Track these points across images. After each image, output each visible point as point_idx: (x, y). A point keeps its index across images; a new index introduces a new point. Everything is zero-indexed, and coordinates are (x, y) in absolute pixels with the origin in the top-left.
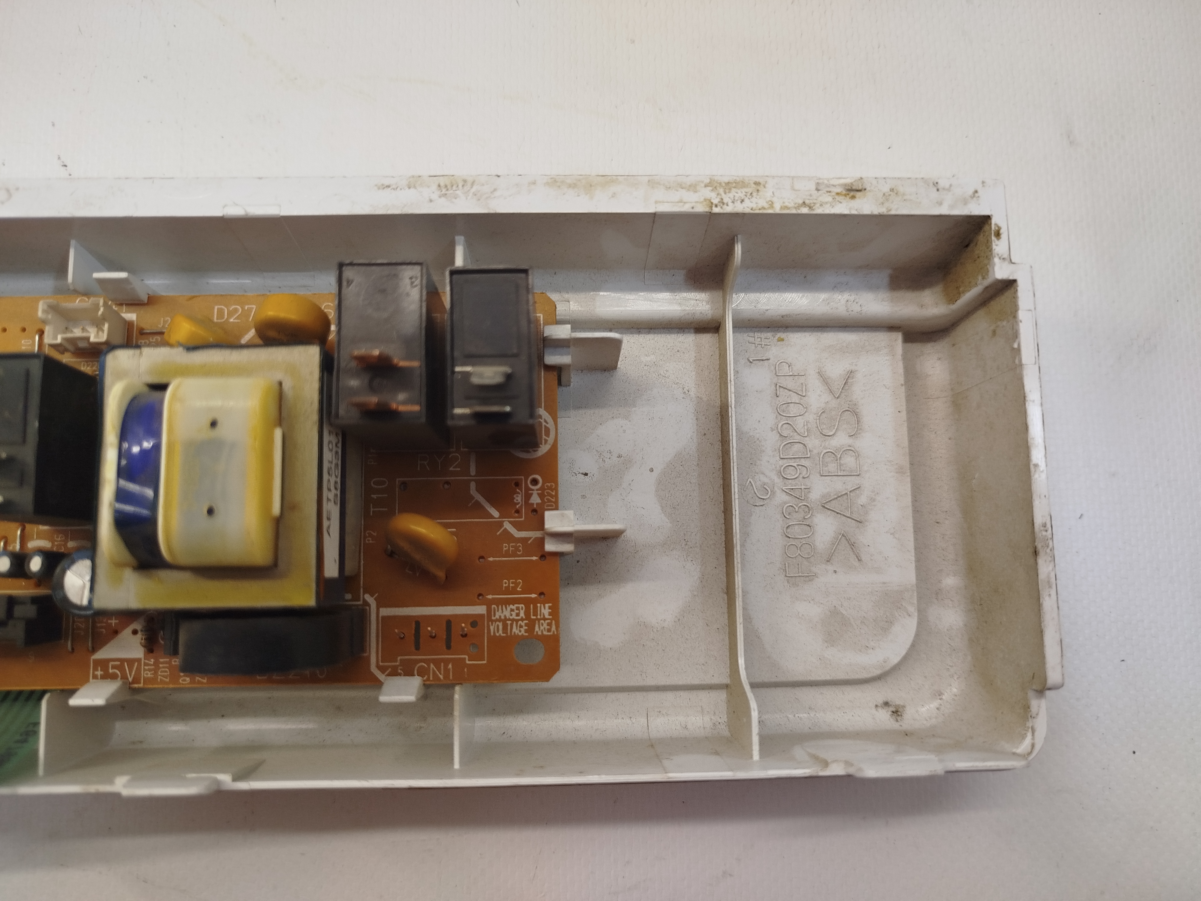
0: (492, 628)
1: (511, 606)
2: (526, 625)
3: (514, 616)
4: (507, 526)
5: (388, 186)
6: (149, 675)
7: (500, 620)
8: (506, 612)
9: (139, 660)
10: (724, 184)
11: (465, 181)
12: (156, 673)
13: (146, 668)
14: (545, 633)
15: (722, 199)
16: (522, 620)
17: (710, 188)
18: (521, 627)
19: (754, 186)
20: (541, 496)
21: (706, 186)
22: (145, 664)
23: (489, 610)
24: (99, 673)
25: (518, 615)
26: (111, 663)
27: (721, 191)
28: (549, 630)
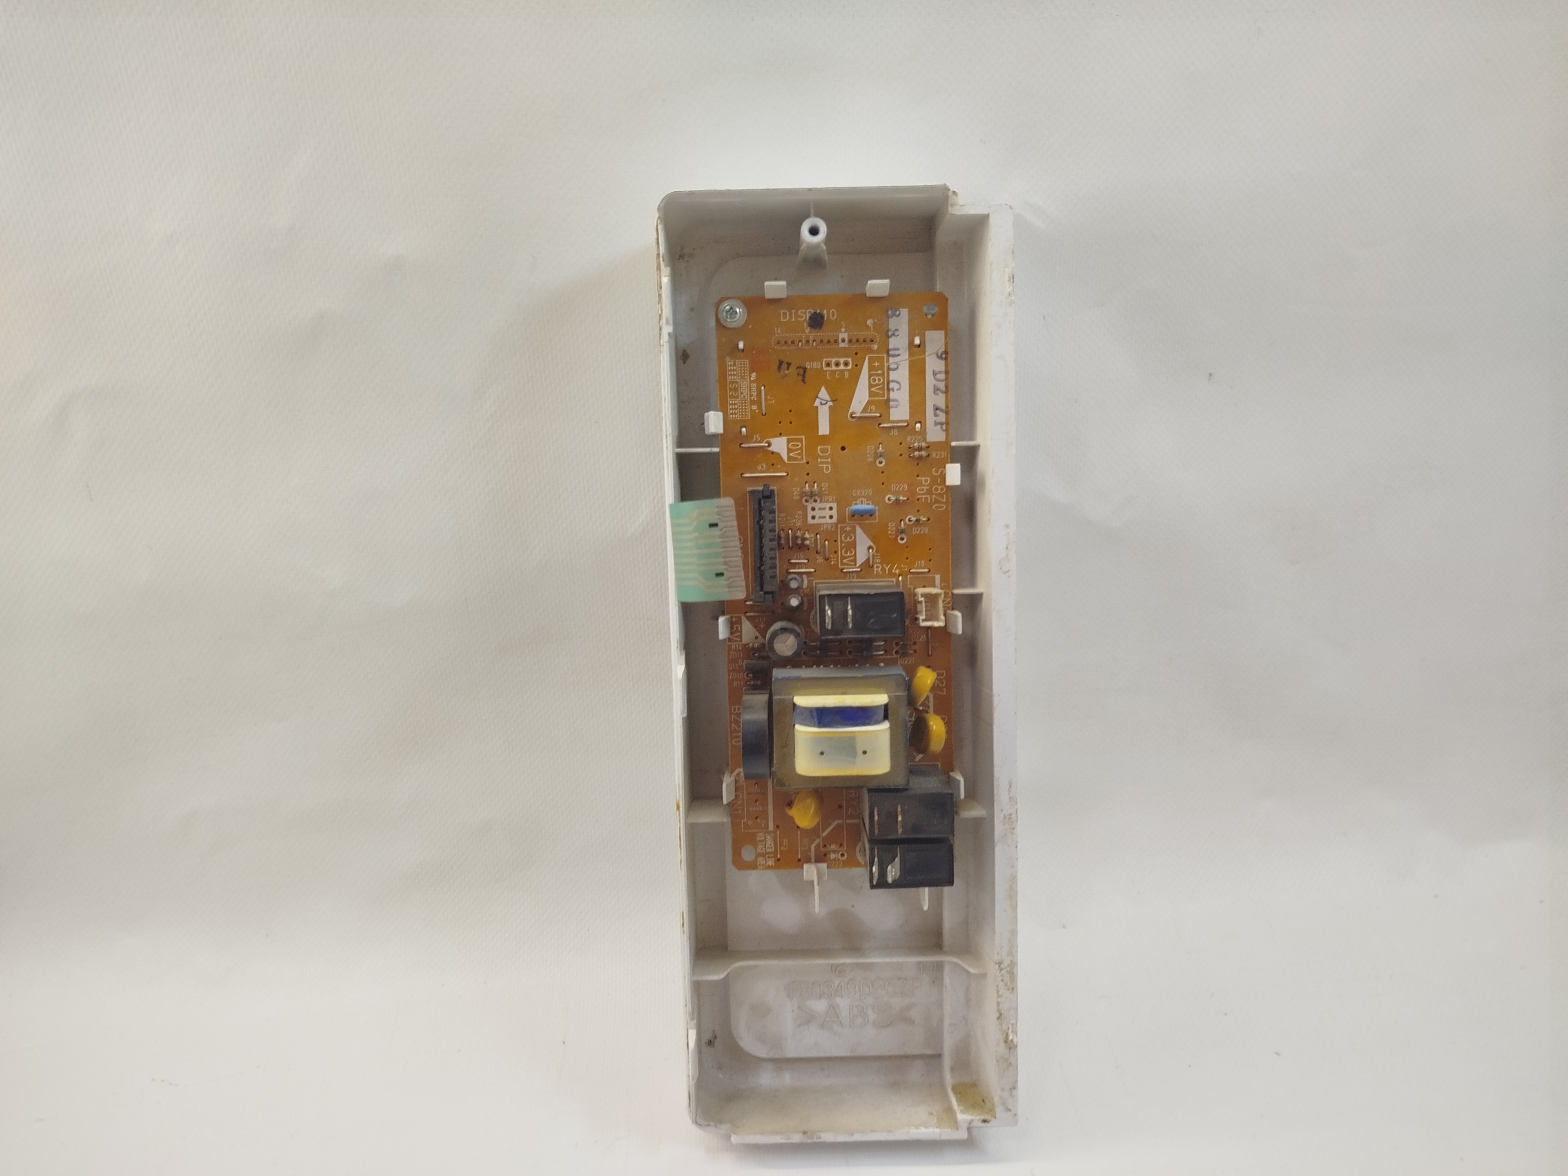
0: (761, 834)
1: (773, 844)
2: (763, 853)
3: (767, 846)
4: (817, 841)
5: (1010, 786)
6: (733, 647)
7: (765, 838)
8: (770, 841)
9: (741, 641)
10: (1012, 971)
11: (1014, 828)
12: (734, 650)
13: (737, 646)
14: (758, 863)
15: (1003, 970)
16: (766, 850)
17: (1010, 963)
18: (762, 850)
19: (1012, 986)
20: (835, 859)
21: (1011, 961)
22: (739, 645)
23: (771, 832)
24: (734, 620)
25: (768, 848)
26: (739, 626)
27: (1008, 969)
28: (760, 865)
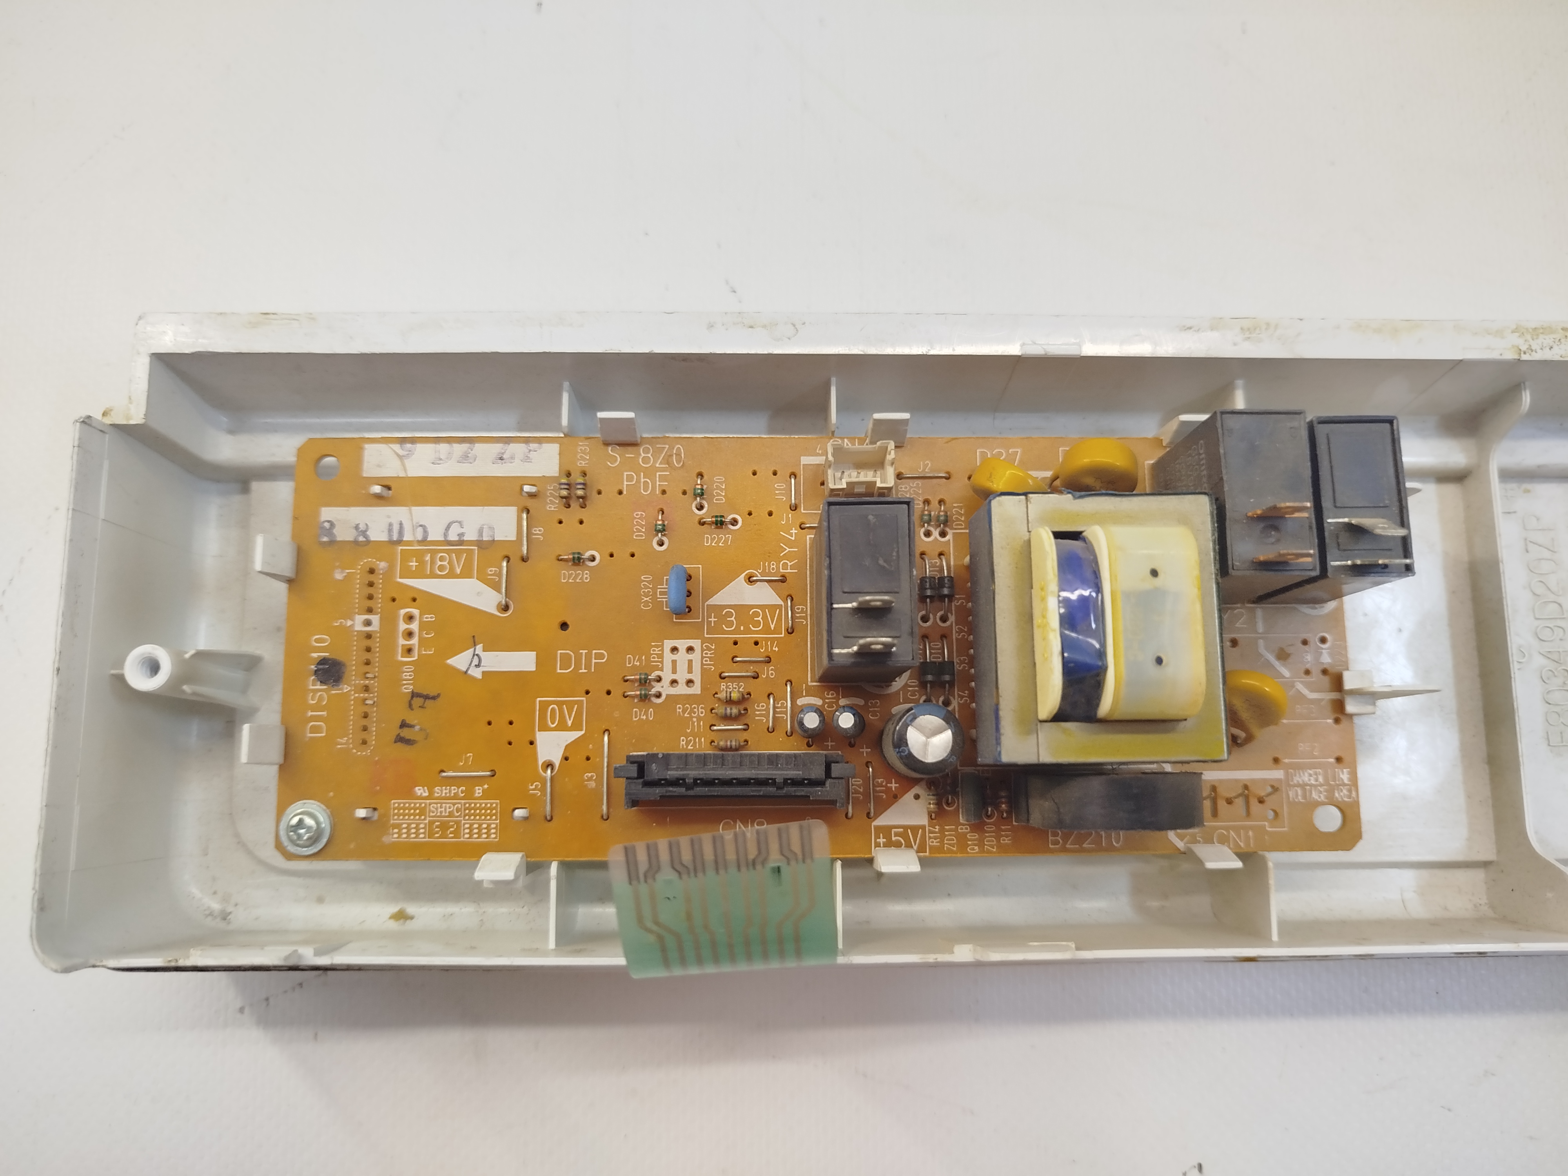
0: (1291, 794)
1: (1311, 772)
2: (1326, 791)
3: (1313, 782)
4: (1300, 686)
5: (1190, 328)
6: (935, 843)
7: (1299, 785)
8: (1305, 777)
9: (923, 827)
10: (1531, 330)
11: (1268, 324)
12: (942, 842)
13: (931, 835)
14: (1346, 799)
15: (1530, 346)
16: (1321, 785)
17: (1517, 334)
18: (1321, 792)
19: (1561, 331)
20: (1331, 655)
21: (1513, 332)
22: (931, 832)
23: (1287, 774)
24: (882, 840)
25: (1317, 780)
26: (893, 830)
27: (1529, 337)
28: (1349, 797)
